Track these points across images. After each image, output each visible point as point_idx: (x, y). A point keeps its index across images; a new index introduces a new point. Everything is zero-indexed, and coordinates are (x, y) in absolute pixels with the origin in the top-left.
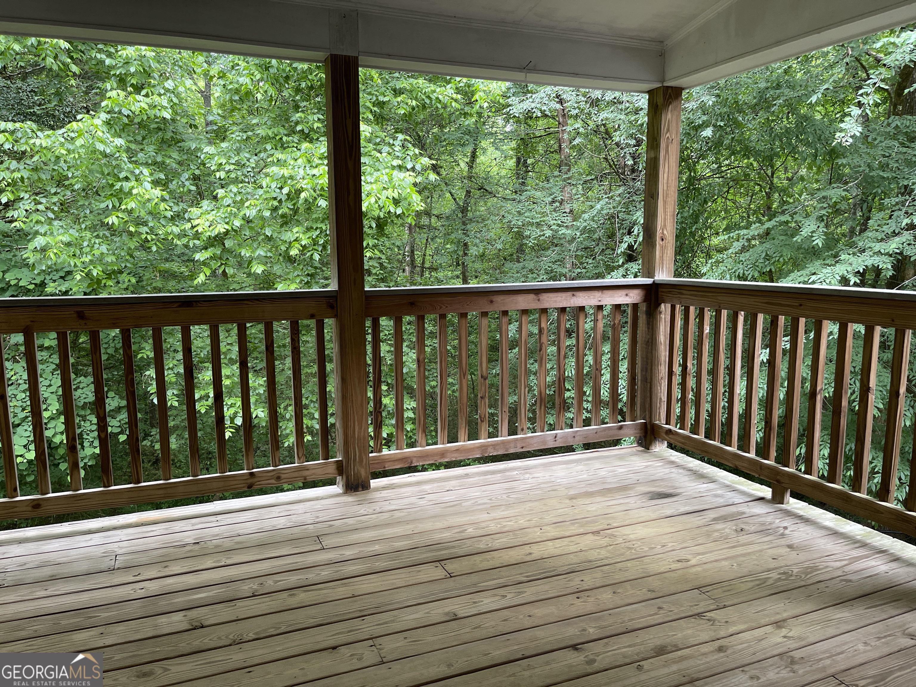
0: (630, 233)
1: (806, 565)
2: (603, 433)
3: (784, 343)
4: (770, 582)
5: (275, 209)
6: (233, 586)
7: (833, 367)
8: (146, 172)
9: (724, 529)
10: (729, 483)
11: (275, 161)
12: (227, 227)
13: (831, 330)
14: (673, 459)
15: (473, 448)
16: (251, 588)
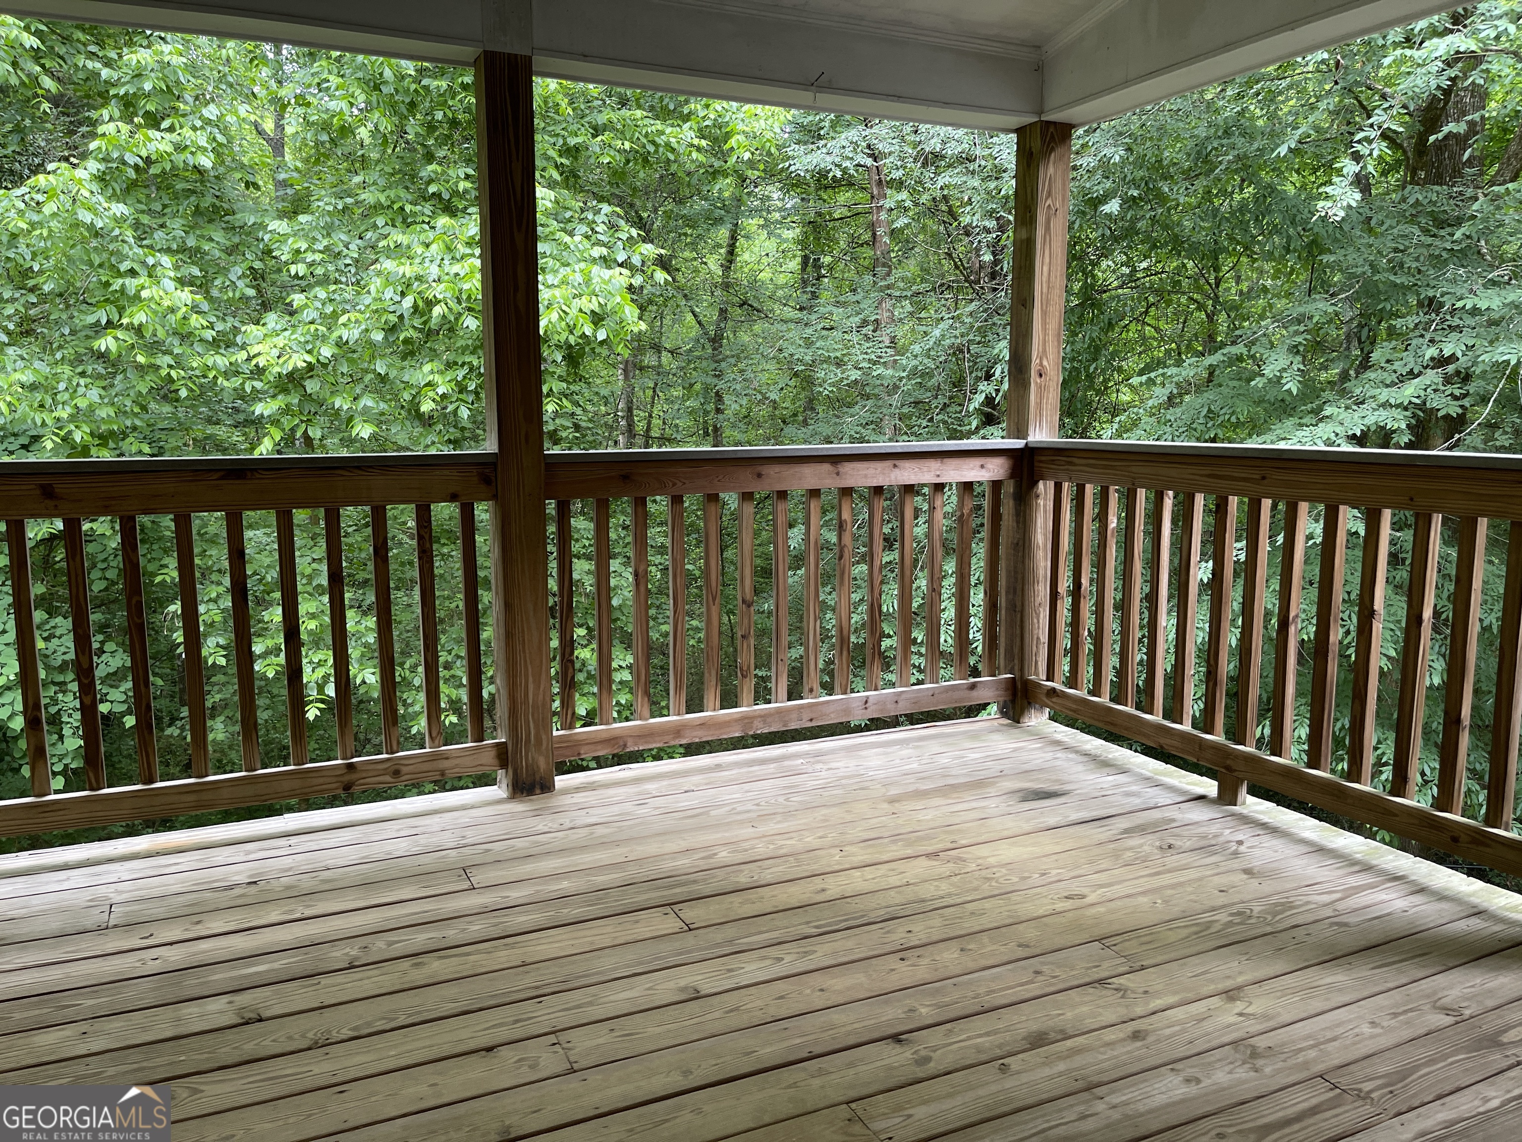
0: (988, 377)
1: (1274, 899)
2: (944, 696)
3: (1236, 550)
4: (1216, 927)
5: (391, 330)
6: (314, 952)
7: (1314, 593)
8: (166, 260)
9: (1141, 846)
10: (1149, 774)
11: (392, 246)
12: (309, 358)
13: (1311, 530)
14: (1058, 737)
15: (729, 722)
16: (347, 954)
